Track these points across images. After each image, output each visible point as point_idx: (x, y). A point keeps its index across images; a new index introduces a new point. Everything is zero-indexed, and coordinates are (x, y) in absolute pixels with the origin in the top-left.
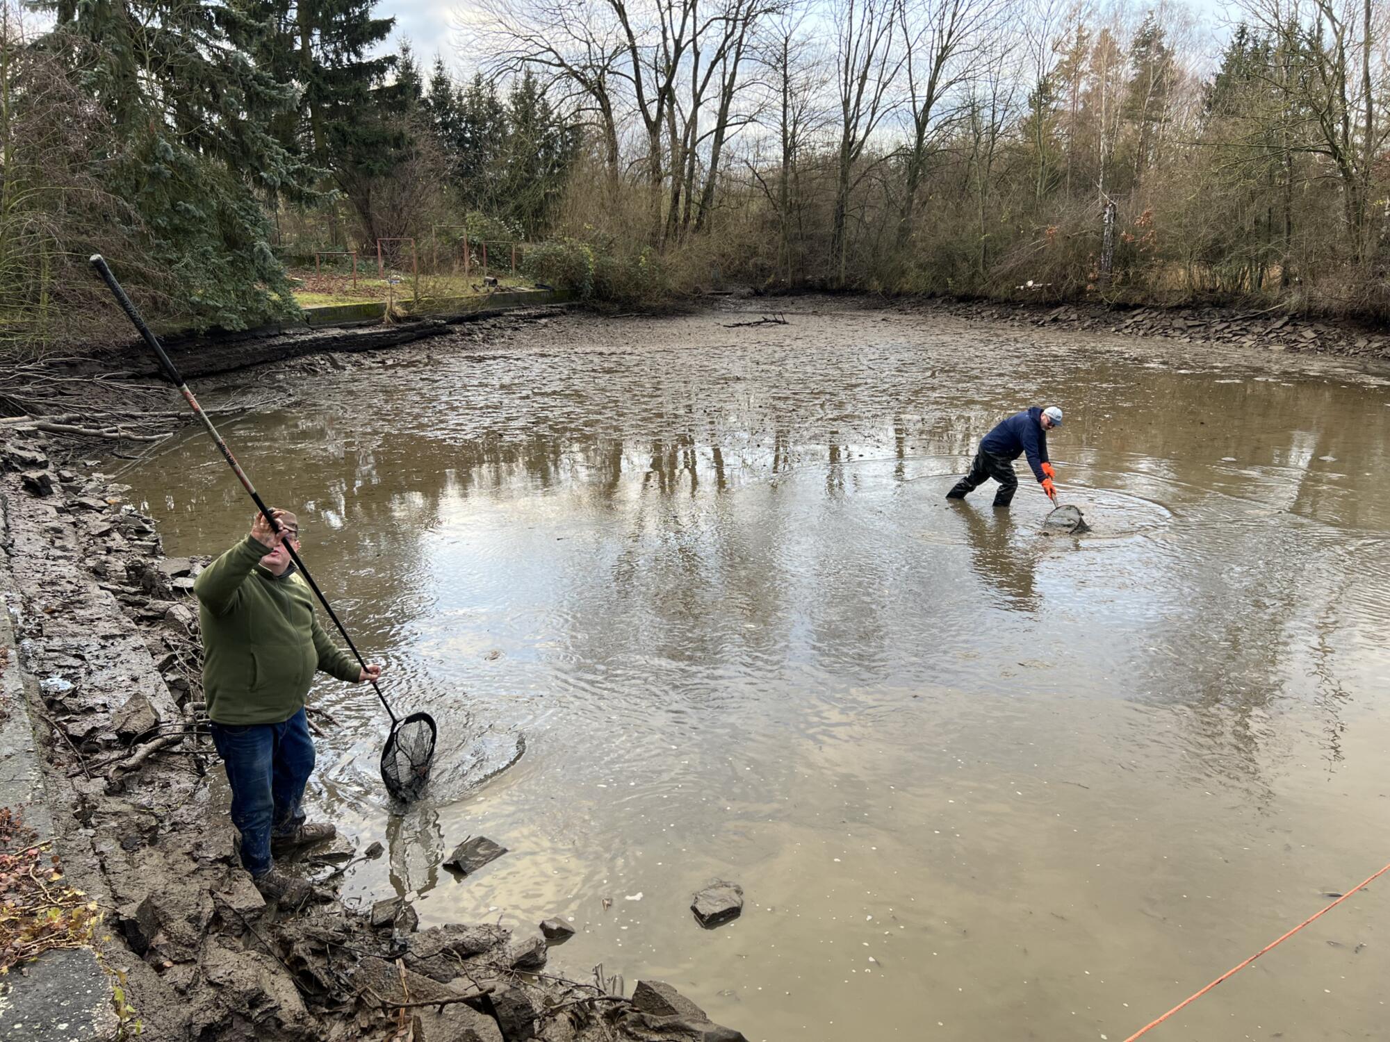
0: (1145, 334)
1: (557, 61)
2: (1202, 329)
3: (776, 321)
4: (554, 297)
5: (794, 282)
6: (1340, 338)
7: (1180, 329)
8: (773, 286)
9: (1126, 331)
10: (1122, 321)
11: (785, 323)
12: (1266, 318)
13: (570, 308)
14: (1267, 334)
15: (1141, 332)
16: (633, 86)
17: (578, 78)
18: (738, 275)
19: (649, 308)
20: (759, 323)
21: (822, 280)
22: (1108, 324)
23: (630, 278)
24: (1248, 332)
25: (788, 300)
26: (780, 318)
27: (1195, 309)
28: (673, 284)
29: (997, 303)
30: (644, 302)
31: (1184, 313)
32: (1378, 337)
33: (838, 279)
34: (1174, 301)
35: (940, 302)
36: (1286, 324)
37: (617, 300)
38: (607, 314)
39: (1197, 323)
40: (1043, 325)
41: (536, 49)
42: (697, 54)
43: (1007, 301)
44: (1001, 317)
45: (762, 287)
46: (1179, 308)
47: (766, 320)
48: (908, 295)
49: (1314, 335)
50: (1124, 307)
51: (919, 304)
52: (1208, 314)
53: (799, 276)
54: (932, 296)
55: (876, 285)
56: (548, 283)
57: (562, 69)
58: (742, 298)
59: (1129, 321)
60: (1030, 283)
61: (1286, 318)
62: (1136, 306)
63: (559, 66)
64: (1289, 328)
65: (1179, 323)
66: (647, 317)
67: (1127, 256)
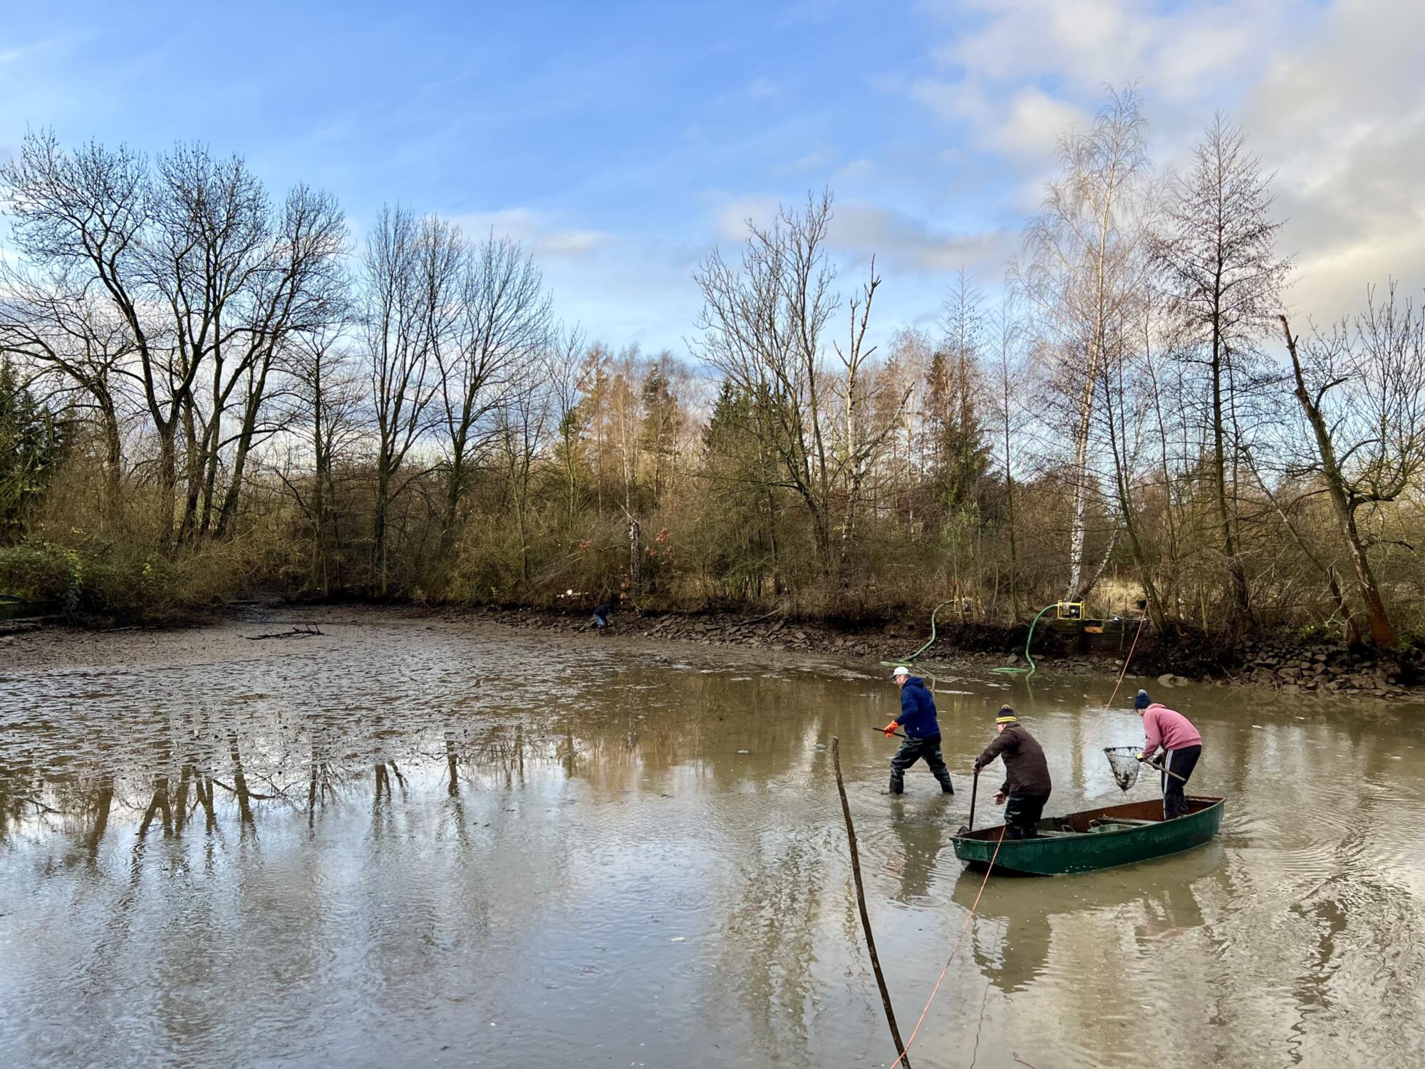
0: (673, 638)
1: (46, 354)
2: (718, 631)
3: (309, 632)
4: (25, 609)
5: (330, 590)
6: (824, 638)
7: (702, 632)
8: (307, 594)
9: (656, 635)
10: (653, 626)
11: (319, 633)
12: (767, 622)
13: (46, 622)
14: (769, 636)
15: (669, 636)
16: (142, 387)
17: (73, 373)
18: (268, 583)
19: (155, 620)
20: (289, 634)
21: (361, 588)
22: (641, 629)
23: (131, 587)
24: (755, 634)
25: (324, 609)
26: (313, 628)
27: (712, 614)
28: (185, 593)
29: (540, 610)
30: (148, 614)
31: (704, 618)
32: (851, 637)
33: (380, 588)
34: (694, 608)
35: (485, 610)
36: (782, 627)
37: (113, 612)
38: (97, 628)
39: (714, 627)
40: (583, 631)
41: (18, 340)
42: (220, 361)
43: (549, 609)
44: (544, 624)
45: (294, 596)
46: (697, 615)
47: (297, 631)
48: (453, 603)
49: (804, 636)
50: (653, 614)
51: (465, 611)
52: (722, 618)
53: (338, 585)
54: (477, 605)
55: (419, 593)
56: (18, 593)
57: (52, 363)
58: (271, 606)
59: (659, 626)
60: (570, 592)
61: (782, 622)
62: (664, 612)
63: (48, 359)
64: (785, 631)
65: (699, 627)
66: (151, 631)
67: (651, 569)
